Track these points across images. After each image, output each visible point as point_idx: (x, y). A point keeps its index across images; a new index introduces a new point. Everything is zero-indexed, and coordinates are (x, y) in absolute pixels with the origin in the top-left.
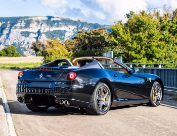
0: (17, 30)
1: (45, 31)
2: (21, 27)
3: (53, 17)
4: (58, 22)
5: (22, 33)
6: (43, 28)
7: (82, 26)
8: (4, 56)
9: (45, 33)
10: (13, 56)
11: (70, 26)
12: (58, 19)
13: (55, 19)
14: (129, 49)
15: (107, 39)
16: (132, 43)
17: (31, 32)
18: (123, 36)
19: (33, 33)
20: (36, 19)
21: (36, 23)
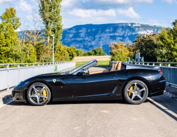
0: (106, 34)
1: (129, 35)
2: (110, 32)
3: (135, 24)
4: (138, 27)
5: (110, 36)
6: (126, 32)
7: (157, 31)
8: (93, 55)
9: (128, 36)
10: (100, 55)
11: (148, 31)
12: (139, 25)
13: (136, 25)
14: (172, 50)
15: (155, 42)
16: (174, 45)
17: (118, 36)
18: (167, 40)
19: (119, 36)
20: (121, 25)
21: (121, 29)
